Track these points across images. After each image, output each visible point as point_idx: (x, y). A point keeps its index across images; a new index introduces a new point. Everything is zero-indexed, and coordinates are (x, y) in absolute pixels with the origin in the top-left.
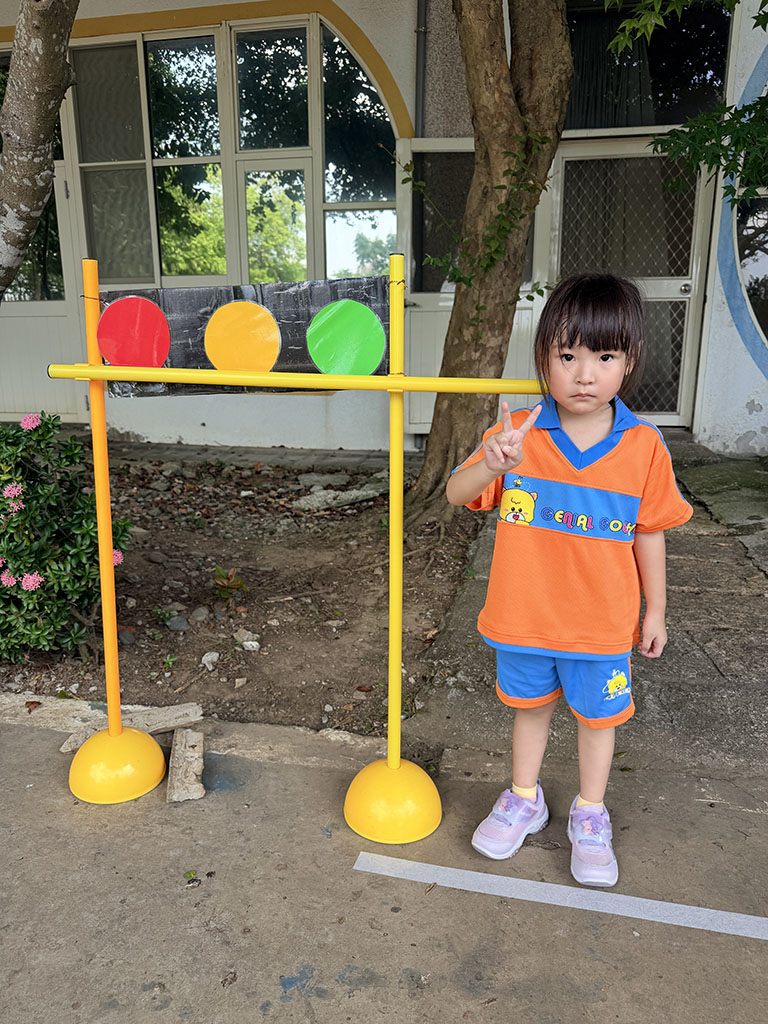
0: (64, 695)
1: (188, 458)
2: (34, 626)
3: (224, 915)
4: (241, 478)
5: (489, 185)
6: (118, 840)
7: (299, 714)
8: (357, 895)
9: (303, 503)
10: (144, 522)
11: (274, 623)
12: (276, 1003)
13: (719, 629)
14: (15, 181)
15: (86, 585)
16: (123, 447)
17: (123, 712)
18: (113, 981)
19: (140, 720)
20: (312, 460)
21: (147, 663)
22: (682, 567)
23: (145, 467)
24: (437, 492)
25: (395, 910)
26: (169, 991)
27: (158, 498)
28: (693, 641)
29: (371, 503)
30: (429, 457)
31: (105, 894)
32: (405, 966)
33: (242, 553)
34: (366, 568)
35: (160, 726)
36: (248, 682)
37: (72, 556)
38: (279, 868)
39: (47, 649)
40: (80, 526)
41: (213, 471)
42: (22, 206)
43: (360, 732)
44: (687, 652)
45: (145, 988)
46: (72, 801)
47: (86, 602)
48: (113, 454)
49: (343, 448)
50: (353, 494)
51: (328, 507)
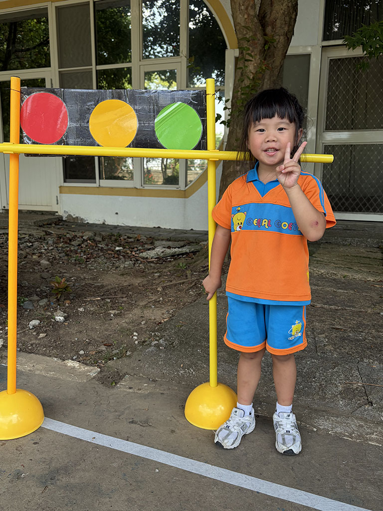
9: (145, 254)
11: (81, 310)
13: (334, 328)
16: (73, 225)
20: (171, 235)
23: (77, 235)
25: (35, 443)
28: (313, 333)
33: (93, 276)
34: (154, 287)
43: (88, 364)
48: (65, 228)
49: (194, 229)
50: (173, 250)
51: (158, 256)
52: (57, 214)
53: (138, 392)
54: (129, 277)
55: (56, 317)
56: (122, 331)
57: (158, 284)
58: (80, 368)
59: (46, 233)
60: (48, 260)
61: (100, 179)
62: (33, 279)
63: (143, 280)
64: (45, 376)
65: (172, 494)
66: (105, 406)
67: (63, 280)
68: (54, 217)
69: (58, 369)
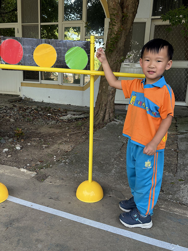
9: (62, 118)
16: (27, 102)
30: (96, 106)
36: (11, 156)
48: (23, 103)
49: (87, 106)
50: (76, 116)
51: (68, 119)
52: (19, 96)
53: (54, 184)
54: (53, 129)
55: (17, 147)
56: (48, 155)
57: (67, 133)
58: (27, 172)
59: (14, 106)
60: (14, 119)
61: (41, 79)
62: (6, 129)
63: (60, 130)
64: (10, 176)
65: (67, 232)
66: (38, 191)
67: (21, 129)
68: (18, 98)
69: (16, 173)
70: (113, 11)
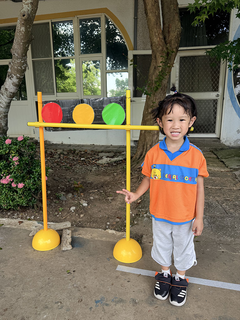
0: (30, 220)
1: (65, 148)
2: (21, 199)
3: (78, 283)
4: (81, 154)
5: (156, 65)
6: (47, 261)
7: (100, 225)
8: (117, 277)
9: (100, 162)
10: (52, 168)
11: (92, 198)
12: (94, 307)
13: (227, 200)
14: (16, 68)
15: (37, 187)
16: (45, 145)
17: (48, 224)
18: (47, 301)
19: (52, 226)
20: (102, 149)
21: (54, 210)
22: (216, 181)
23: (52, 151)
24: (141, 158)
25: (128, 281)
26: (63, 304)
27: (56, 161)
28: (219, 203)
29: (121, 162)
30: (138, 147)
31: (44, 277)
32: (131, 297)
33: (82, 177)
34: (119, 181)
35: (59, 228)
36: (84, 215)
37: (32, 178)
38: (94, 270)
39: (25, 205)
40: (35, 169)
41: (72, 152)
42: (18, 75)
43: (118, 230)
44: (217, 207)
45: (56, 303)
46: (33, 250)
47: (36, 192)
49: (112, 145)
50: (115, 159)
51: (108, 163)
52: (34, 139)
54: (101, 177)
55: (82, 204)
56: (121, 209)
64: (102, 241)
69: (106, 236)
70: (158, 47)
